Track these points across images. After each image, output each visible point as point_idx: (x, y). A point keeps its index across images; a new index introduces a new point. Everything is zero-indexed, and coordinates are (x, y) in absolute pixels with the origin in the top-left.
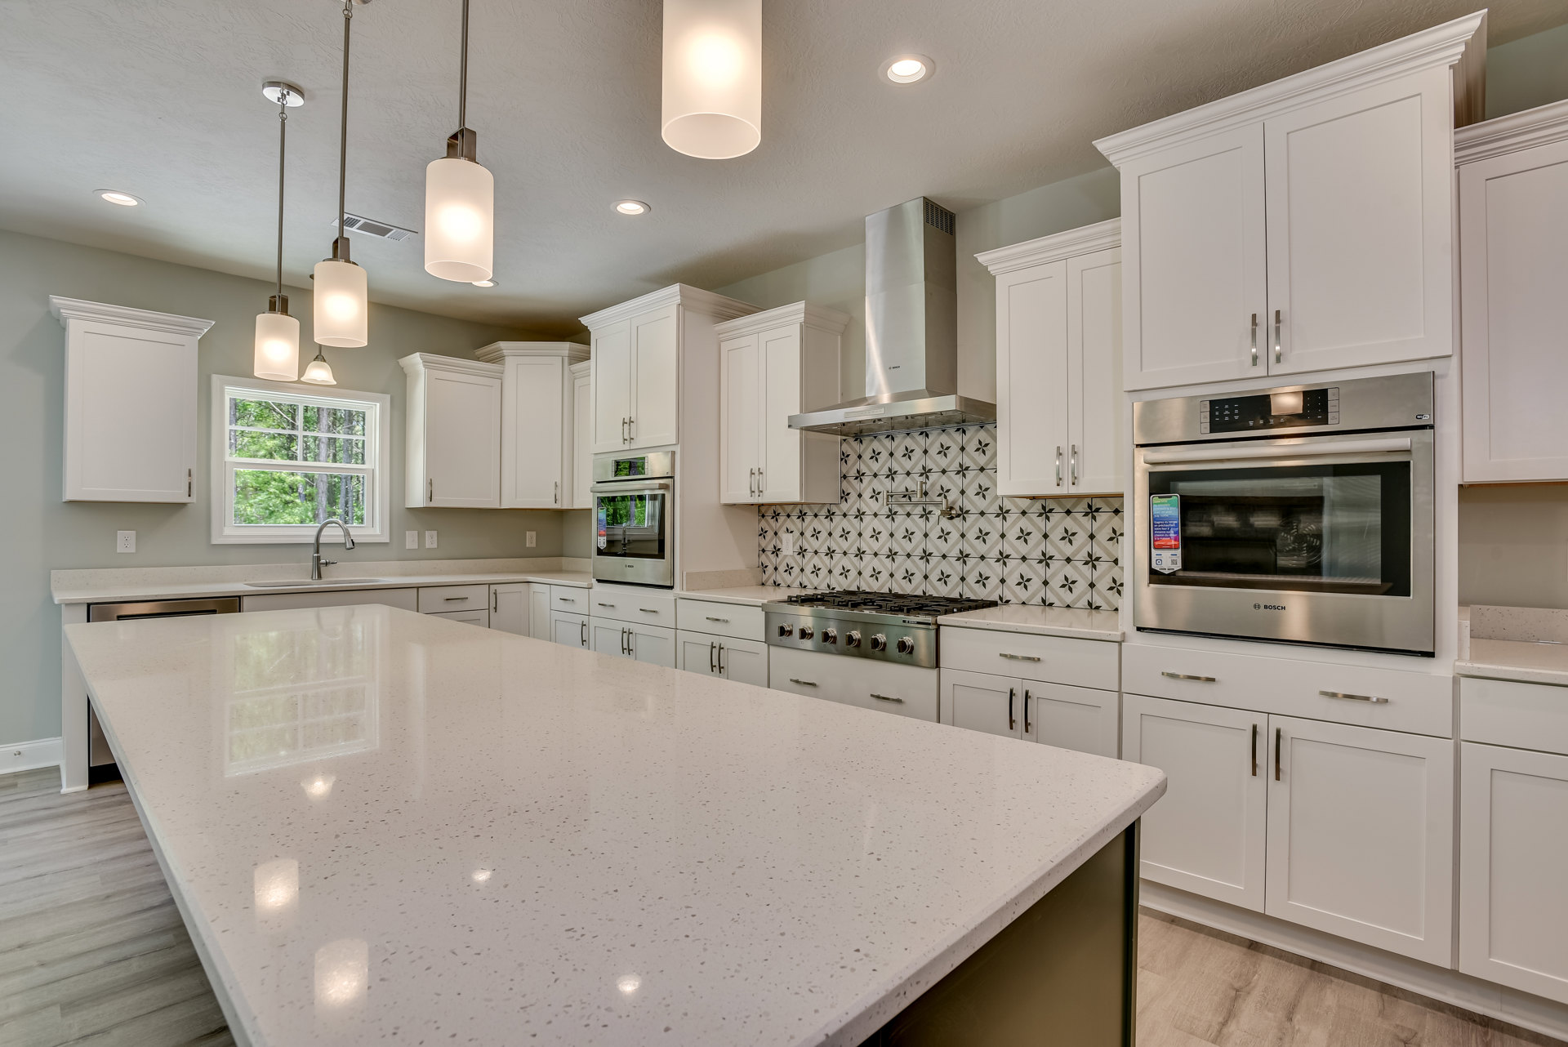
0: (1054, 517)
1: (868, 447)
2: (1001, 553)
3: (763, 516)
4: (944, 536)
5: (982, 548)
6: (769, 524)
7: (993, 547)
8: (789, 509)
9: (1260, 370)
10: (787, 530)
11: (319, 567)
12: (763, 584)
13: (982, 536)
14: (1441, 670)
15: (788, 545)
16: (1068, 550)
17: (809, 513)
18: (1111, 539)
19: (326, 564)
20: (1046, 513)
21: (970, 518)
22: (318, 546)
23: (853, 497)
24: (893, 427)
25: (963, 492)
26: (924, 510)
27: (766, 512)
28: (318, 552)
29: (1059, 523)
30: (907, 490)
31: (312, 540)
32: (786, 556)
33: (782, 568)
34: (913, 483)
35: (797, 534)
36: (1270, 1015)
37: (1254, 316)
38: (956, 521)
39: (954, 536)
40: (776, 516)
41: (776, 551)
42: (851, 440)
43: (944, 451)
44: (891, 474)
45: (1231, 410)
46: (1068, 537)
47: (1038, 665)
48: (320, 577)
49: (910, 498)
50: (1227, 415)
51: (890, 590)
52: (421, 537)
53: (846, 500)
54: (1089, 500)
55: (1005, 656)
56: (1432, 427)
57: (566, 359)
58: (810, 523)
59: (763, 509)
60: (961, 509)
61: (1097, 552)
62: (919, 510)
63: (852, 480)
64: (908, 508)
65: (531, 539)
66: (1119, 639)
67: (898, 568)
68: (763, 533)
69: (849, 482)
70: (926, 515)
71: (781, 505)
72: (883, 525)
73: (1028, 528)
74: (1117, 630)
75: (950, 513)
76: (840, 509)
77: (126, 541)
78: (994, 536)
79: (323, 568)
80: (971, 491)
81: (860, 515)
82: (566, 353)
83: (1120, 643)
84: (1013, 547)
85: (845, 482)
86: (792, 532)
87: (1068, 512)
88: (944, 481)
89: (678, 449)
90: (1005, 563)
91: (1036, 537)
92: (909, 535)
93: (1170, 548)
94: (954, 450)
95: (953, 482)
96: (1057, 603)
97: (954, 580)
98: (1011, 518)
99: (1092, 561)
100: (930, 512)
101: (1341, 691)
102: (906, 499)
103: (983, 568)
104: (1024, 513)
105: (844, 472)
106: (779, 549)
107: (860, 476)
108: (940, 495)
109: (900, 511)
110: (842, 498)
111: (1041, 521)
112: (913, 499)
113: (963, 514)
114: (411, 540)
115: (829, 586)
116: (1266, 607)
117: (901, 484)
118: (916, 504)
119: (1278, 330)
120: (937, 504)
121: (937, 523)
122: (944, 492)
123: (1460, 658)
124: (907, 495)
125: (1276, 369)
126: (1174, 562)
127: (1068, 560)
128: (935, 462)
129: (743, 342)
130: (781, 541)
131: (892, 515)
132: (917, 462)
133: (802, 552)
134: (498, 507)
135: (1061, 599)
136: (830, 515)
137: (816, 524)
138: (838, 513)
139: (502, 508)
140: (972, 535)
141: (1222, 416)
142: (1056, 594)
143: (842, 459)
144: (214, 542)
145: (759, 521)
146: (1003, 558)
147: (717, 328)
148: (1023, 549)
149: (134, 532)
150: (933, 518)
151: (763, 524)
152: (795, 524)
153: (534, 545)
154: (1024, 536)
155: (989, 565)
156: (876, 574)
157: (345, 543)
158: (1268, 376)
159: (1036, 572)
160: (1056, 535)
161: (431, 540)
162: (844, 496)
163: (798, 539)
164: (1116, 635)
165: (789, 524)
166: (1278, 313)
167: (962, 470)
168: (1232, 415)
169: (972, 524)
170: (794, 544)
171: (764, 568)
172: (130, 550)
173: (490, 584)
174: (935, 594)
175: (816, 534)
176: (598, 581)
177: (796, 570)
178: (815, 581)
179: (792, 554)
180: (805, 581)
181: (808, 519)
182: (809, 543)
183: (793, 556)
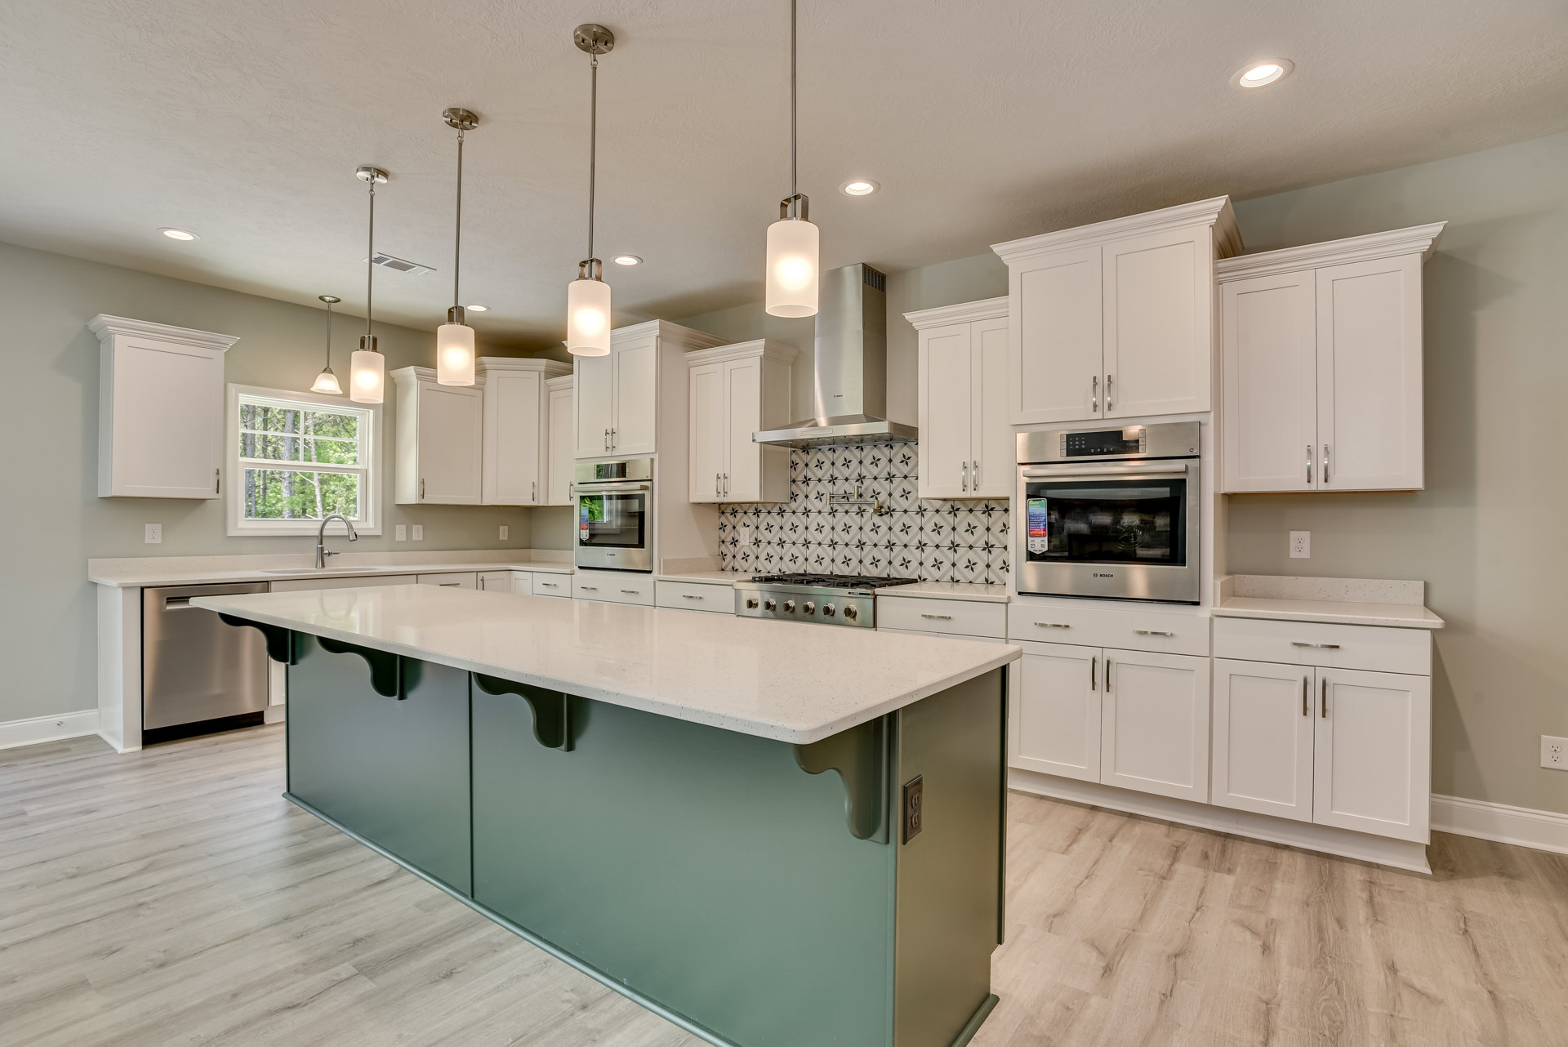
0: (960, 515)
1: (813, 458)
2: (920, 542)
3: (723, 513)
4: (876, 529)
5: (905, 538)
6: (728, 520)
7: (913, 538)
8: (745, 507)
9: (1098, 415)
10: (744, 524)
11: (322, 556)
12: (723, 570)
13: (905, 529)
14: (1204, 612)
15: (745, 537)
16: (971, 539)
17: (763, 511)
18: (1002, 531)
19: (329, 554)
20: (954, 511)
21: (896, 515)
22: (321, 538)
23: (801, 498)
24: (834, 443)
25: (890, 495)
26: (860, 508)
27: (725, 509)
28: (321, 544)
29: (963, 518)
30: (845, 492)
31: (317, 533)
32: (743, 546)
33: (739, 556)
34: (851, 487)
35: (753, 527)
36: (1099, 840)
37: (1095, 378)
38: (885, 517)
39: (884, 529)
40: (734, 513)
41: (734, 542)
42: (800, 451)
43: (875, 462)
44: (833, 480)
45: (1080, 441)
46: (971, 529)
47: (949, 622)
48: (323, 565)
49: (848, 499)
50: (1077, 445)
51: (832, 573)
52: (409, 531)
53: (795, 500)
54: (986, 502)
55: (926, 616)
56: (1199, 457)
57: (543, 374)
58: (764, 519)
59: (723, 507)
60: (889, 508)
61: (992, 541)
62: (855, 508)
63: (800, 483)
64: (847, 507)
65: (503, 533)
66: (1006, 601)
67: (838, 554)
68: (723, 527)
69: (797, 485)
70: (861, 512)
71: (739, 504)
72: (826, 520)
73: (941, 522)
74: (1005, 594)
75: (880, 511)
76: (790, 508)
77: (153, 533)
78: (914, 529)
79: (326, 558)
80: (897, 494)
81: (807, 512)
82: (543, 368)
83: (1007, 604)
84: (929, 537)
85: (794, 486)
86: (748, 526)
87: (971, 511)
88: (876, 486)
89: (656, 457)
90: (923, 550)
91: (946, 530)
92: (847, 529)
94: (884, 462)
95: (883, 487)
96: (962, 580)
97: (883, 563)
98: (927, 515)
99: (988, 547)
100: (864, 510)
101: (1150, 630)
102: (845, 500)
103: (906, 554)
104: (937, 511)
105: (793, 477)
106: (737, 541)
107: (806, 481)
108: (872, 497)
109: (840, 509)
110: (791, 498)
111: (950, 518)
112: (850, 500)
113: (890, 512)
114: (400, 533)
115: (780, 570)
116: (1101, 575)
117: (840, 487)
118: (853, 504)
119: (1109, 385)
120: (870, 504)
121: (870, 519)
122: (875, 495)
123: (1214, 605)
124: (846, 496)
125: (1109, 415)
126: (1043, 546)
127: (971, 547)
128: (869, 470)
129: (711, 368)
130: (739, 534)
131: (833, 512)
132: (853, 471)
133: (757, 542)
134: (479, 504)
135: (965, 577)
136: (781, 512)
137: (770, 520)
138: (788, 510)
139: (483, 504)
140: (897, 528)
141: (1074, 445)
142: (961, 573)
143: (791, 467)
144: (230, 533)
145: (720, 518)
146: (922, 546)
147: (687, 356)
148: (937, 539)
149: (160, 525)
150: (867, 515)
151: (723, 519)
152: (751, 519)
153: (506, 538)
154: (938, 529)
155: (911, 551)
156: (820, 560)
157: (349, 536)
158: (1103, 419)
159: (947, 556)
160: (961, 528)
161: (417, 533)
162: (794, 497)
163: (753, 533)
164: (1004, 598)
165: (746, 519)
166: (1109, 377)
167: (890, 478)
168: (1080, 444)
169: (898, 520)
170: (750, 536)
171: (724, 556)
172: (159, 541)
173: (477, 572)
174: (868, 575)
175: (769, 528)
176: (580, 568)
177: (752, 558)
178: (768, 567)
179: (748, 544)
180: (760, 567)
181: (762, 516)
182: (764, 535)
183: (749, 546)
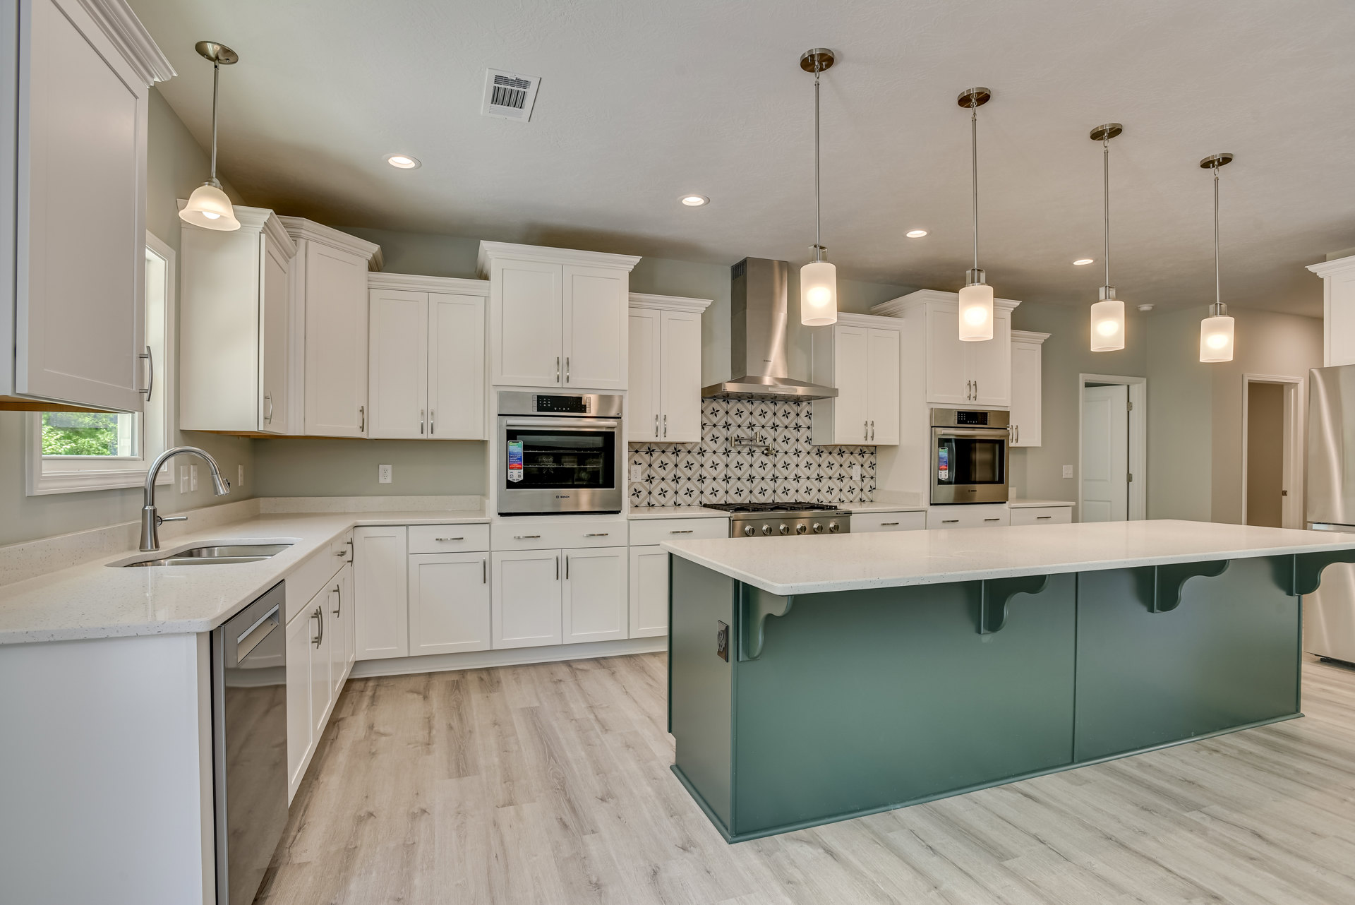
0: (824, 456)
2: (796, 476)
4: (763, 466)
5: (785, 473)
7: (791, 472)
8: (638, 446)
9: (970, 402)
10: (635, 462)
11: (155, 522)
13: (786, 466)
14: (1007, 508)
15: (636, 474)
16: (830, 473)
17: (657, 449)
20: (819, 453)
21: (779, 455)
22: (151, 491)
25: (775, 440)
26: (750, 450)
28: (152, 503)
29: (826, 458)
30: (738, 436)
32: (633, 483)
34: (745, 433)
35: (645, 465)
37: (969, 381)
38: (771, 457)
39: (770, 466)
43: (763, 414)
44: (727, 426)
46: (830, 466)
48: (157, 546)
49: (740, 442)
50: (962, 418)
52: (189, 474)
56: (1008, 428)
58: (657, 458)
60: (774, 450)
62: (747, 450)
64: (739, 449)
67: (731, 487)
70: (751, 453)
72: (720, 459)
73: (811, 461)
75: (767, 452)
76: (685, 448)
78: (793, 466)
79: (161, 529)
80: (780, 440)
81: (702, 452)
83: (926, 511)
84: (803, 472)
86: (640, 464)
87: (830, 453)
88: (763, 433)
90: (798, 481)
91: (814, 466)
92: (739, 466)
93: (946, 469)
95: (769, 434)
97: (769, 492)
98: (801, 455)
99: (841, 478)
100: (754, 451)
102: (738, 443)
103: (786, 484)
104: (809, 453)
108: (760, 441)
109: (733, 450)
111: (817, 457)
112: (742, 443)
113: (775, 453)
114: (185, 481)
116: (971, 491)
117: (734, 432)
118: (745, 446)
119: (974, 387)
120: (758, 446)
121: (759, 457)
122: (763, 439)
123: (1010, 503)
124: (739, 439)
126: (946, 475)
127: (830, 478)
128: (757, 420)
129: (645, 313)
131: (727, 453)
132: (745, 419)
133: (650, 479)
136: (676, 452)
137: (664, 458)
138: (683, 450)
140: (780, 465)
146: (797, 478)
148: (808, 473)
150: (756, 455)
152: (644, 457)
153: (242, 483)
154: (808, 465)
155: (789, 483)
159: (814, 485)
163: (646, 470)
165: (637, 457)
167: (775, 427)
169: (780, 459)
170: (642, 473)
174: (780, 502)
175: (663, 466)
176: (501, 514)
177: (644, 493)
178: (663, 500)
179: (640, 481)
180: (653, 501)
181: (655, 455)
182: (657, 472)
183: (641, 483)
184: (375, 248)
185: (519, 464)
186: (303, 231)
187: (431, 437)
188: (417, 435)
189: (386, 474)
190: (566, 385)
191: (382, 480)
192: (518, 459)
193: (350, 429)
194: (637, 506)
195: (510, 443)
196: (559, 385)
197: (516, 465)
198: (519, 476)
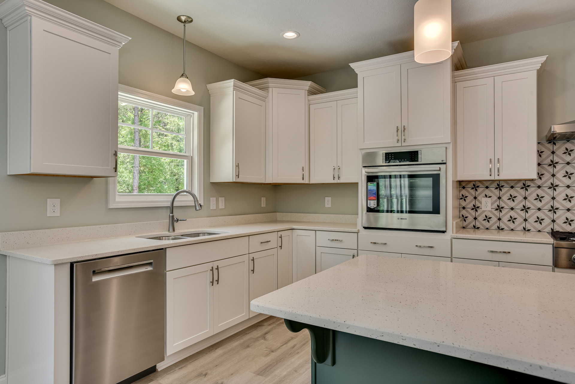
3: (462, 188)
6: (469, 193)
8: (487, 184)
10: (486, 196)
11: (173, 221)
12: (464, 228)
15: (487, 205)
17: (506, 186)
19: (179, 220)
22: (172, 208)
23: (546, 176)
27: (466, 185)
28: (172, 213)
31: (169, 204)
32: (484, 211)
33: (480, 219)
35: (495, 198)
40: (475, 187)
41: (475, 208)
42: (544, 142)
48: (174, 230)
52: (217, 201)
53: (540, 178)
57: (307, 92)
58: (506, 192)
59: (464, 184)
63: (545, 166)
65: (263, 201)
68: (464, 198)
71: (480, 181)
76: (534, 183)
77: (53, 207)
79: (175, 224)
81: (554, 187)
82: (307, 88)
86: (490, 197)
106: (478, 207)
107: (552, 164)
114: (213, 204)
129: (480, 82)
130: (481, 203)
133: (499, 209)
136: (525, 187)
137: (513, 192)
138: (532, 185)
145: (460, 191)
149: (59, 200)
151: (464, 192)
152: (493, 192)
153: (265, 206)
157: (195, 206)
161: (222, 203)
163: (496, 201)
165: (487, 192)
170: (492, 204)
171: (464, 218)
172: (58, 214)
173: (278, 231)
175: (512, 198)
176: (365, 228)
177: (494, 219)
178: (512, 226)
179: (490, 210)
180: (502, 226)
181: (504, 190)
182: (506, 203)
183: (491, 212)
184: (309, 83)
185: (374, 197)
186: (270, 84)
187: (339, 181)
188: (331, 181)
189: (328, 202)
190: (404, 144)
191: (326, 206)
192: (374, 194)
193: (298, 180)
194: (487, 229)
195: (369, 184)
196: (399, 144)
197: (372, 198)
198: (374, 204)
